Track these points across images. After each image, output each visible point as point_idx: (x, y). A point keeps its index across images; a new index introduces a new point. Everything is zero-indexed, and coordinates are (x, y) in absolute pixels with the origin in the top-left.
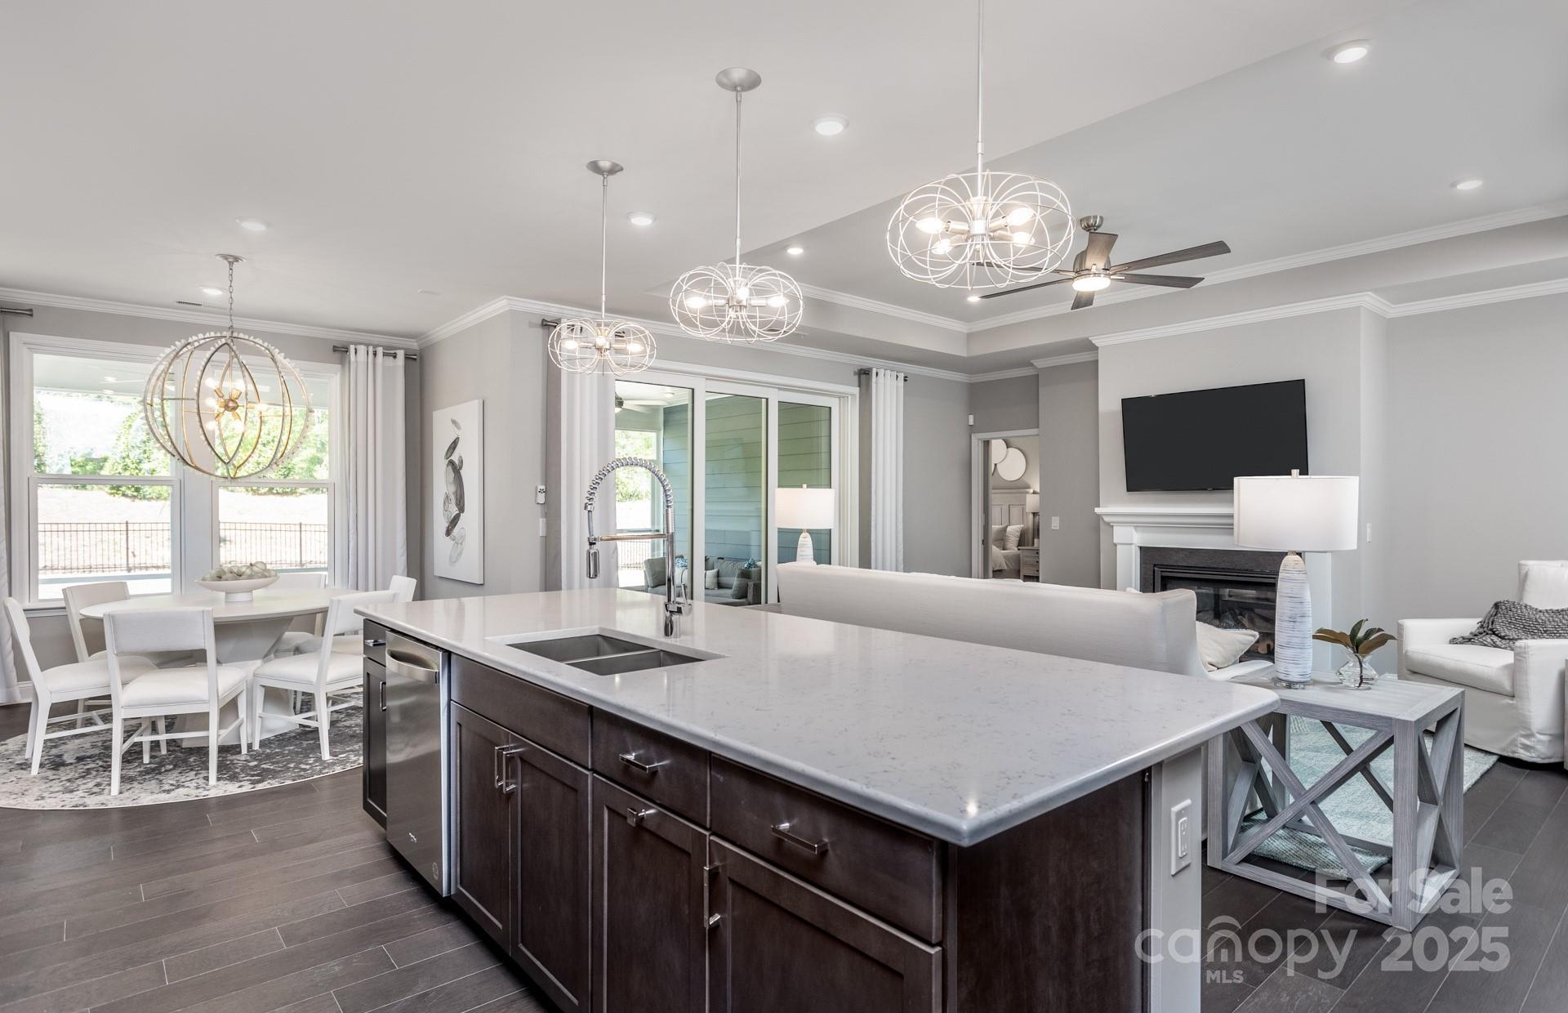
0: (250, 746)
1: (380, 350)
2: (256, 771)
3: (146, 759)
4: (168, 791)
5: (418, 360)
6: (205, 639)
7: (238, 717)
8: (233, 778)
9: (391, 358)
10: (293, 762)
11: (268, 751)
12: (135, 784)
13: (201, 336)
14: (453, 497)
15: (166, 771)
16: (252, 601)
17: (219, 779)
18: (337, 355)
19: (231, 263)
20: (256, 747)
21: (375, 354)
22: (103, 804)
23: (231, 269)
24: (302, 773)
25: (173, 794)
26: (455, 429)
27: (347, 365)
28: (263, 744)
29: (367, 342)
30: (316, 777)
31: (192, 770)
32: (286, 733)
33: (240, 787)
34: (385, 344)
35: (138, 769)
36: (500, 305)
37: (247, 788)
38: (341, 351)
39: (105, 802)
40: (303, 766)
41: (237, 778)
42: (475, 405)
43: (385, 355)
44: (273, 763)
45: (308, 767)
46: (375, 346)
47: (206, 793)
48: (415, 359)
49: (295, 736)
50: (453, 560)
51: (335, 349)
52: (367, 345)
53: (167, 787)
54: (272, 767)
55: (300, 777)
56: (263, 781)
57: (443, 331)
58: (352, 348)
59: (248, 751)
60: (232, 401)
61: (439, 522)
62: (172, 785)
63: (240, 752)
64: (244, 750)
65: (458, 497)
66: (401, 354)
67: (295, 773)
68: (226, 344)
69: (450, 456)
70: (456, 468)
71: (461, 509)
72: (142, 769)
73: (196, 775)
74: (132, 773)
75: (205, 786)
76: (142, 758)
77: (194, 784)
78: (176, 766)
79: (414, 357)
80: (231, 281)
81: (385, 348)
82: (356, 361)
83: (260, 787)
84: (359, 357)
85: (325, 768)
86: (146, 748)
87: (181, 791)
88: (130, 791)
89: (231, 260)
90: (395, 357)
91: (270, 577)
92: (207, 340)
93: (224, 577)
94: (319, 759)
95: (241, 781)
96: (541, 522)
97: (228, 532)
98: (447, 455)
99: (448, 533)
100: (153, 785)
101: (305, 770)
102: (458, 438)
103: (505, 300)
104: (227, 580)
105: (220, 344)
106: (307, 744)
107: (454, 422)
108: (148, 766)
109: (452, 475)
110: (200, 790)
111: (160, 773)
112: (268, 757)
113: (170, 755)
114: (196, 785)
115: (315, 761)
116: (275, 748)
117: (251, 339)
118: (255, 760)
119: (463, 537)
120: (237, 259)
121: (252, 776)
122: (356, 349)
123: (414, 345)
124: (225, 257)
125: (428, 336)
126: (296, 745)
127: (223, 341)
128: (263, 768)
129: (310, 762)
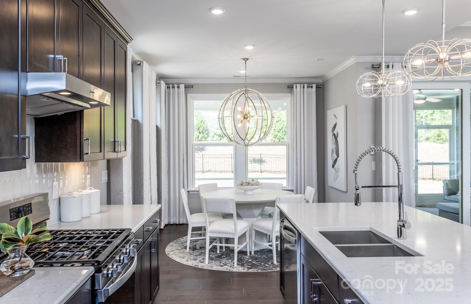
0: (250, 253)
1: (306, 85)
2: (250, 264)
3: (218, 252)
4: (222, 266)
5: (322, 88)
6: (233, 210)
7: (246, 241)
8: (242, 265)
9: (311, 88)
10: (263, 262)
11: (256, 256)
12: (213, 261)
13: (236, 91)
14: (334, 150)
15: (223, 258)
16: (253, 195)
17: (238, 265)
18: (289, 89)
19: (246, 61)
20: (253, 253)
21: (304, 87)
22: (203, 267)
23: (246, 64)
24: (265, 268)
25: (223, 267)
26: (336, 119)
27: (293, 93)
28: (256, 252)
29: (300, 82)
30: (269, 271)
31: (231, 259)
32: (264, 249)
33: (244, 269)
34: (308, 82)
35: (215, 255)
36: (351, 61)
37: (246, 270)
38: (290, 87)
39: (203, 266)
40: (266, 265)
41: (244, 265)
42: (342, 108)
43: (308, 87)
44: (257, 262)
45: (268, 266)
46: (304, 84)
47: (232, 269)
48: (320, 87)
49: (267, 251)
50: (335, 179)
51: (288, 87)
52: (301, 84)
53: (222, 264)
54: (256, 263)
55: (265, 269)
56: (251, 269)
57: (331, 74)
58: (295, 86)
59: (250, 255)
60: (246, 115)
61: (330, 162)
62: (223, 264)
63: (247, 255)
64: (248, 254)
65: (337, 150)
66: (314, 86)
67: (263, 267)
68: (243, 93)
69: (334, 131)
70: (336, 137)
71: (338, 156)
72: (216, 255)
73: (231, 261)
74: (213, 257)
75: (233, 266)
76: (217, 251)
77: (229, 265)
78: (226, 256)
79: (320, 86)
80: (246, 68)
81: (308, 84)
82: (296, 91)
83: (250, 271)
84: (298, 89)
85: (274, 267)
86: (218, 248)
87: (226, 267)
88: (211, 264)
89: (246, 60)
90: (312, 87)
91: (259, 185)
92: (238, 92)
93: (243, 185)
94: (273, 263)
95: (244, 267)
96: (373, 163)
97: (265, 158)
98: (332, 130)
99: (333, 166)
100: (218, 263)
101: (267, 267)
102: (336, 123)
103: (354, 58)
104: (244, 186)
105: (241, 94)
106: (270, 256)
107: (335, 116)
108: (218, 255)
109: (334, 140)
110: (231, 268)
111: (221, 258)
112: (256, 259)
113: (226, 251)
114: (230, 265)
115: (271, 264)
116: (259, 255)
117: (252, 90)
118: (251, 259)
119: (338, 169)
120: (247, 59)
121: (249, 265)
122: (296, 86)
123: (320, 81)
124: (244, 59)
125: (325, 77)
126: (266, 255)
127: (242, 92)
128: (253, 263)
129: (269, 264)
